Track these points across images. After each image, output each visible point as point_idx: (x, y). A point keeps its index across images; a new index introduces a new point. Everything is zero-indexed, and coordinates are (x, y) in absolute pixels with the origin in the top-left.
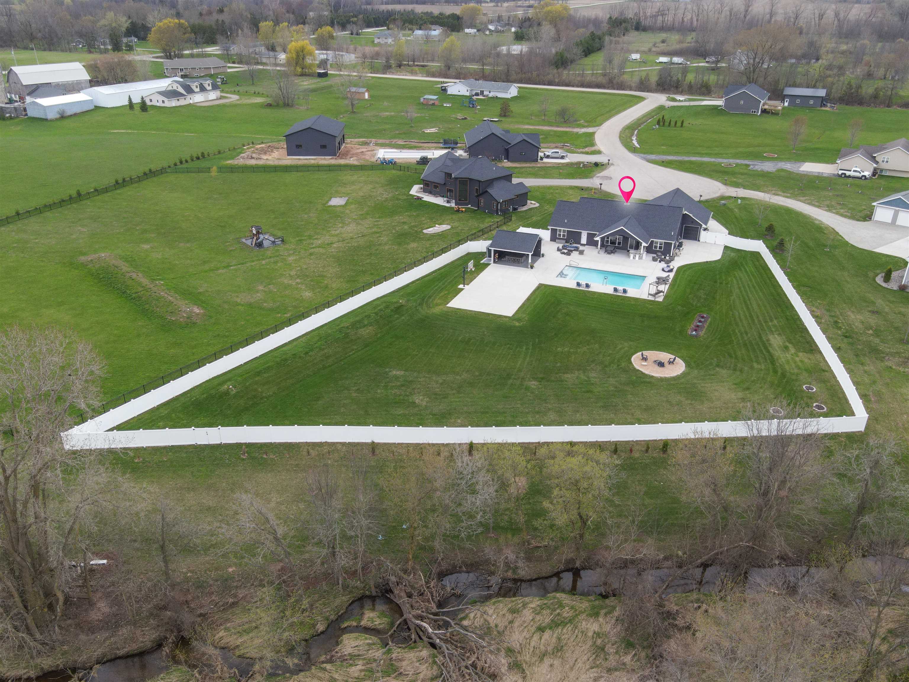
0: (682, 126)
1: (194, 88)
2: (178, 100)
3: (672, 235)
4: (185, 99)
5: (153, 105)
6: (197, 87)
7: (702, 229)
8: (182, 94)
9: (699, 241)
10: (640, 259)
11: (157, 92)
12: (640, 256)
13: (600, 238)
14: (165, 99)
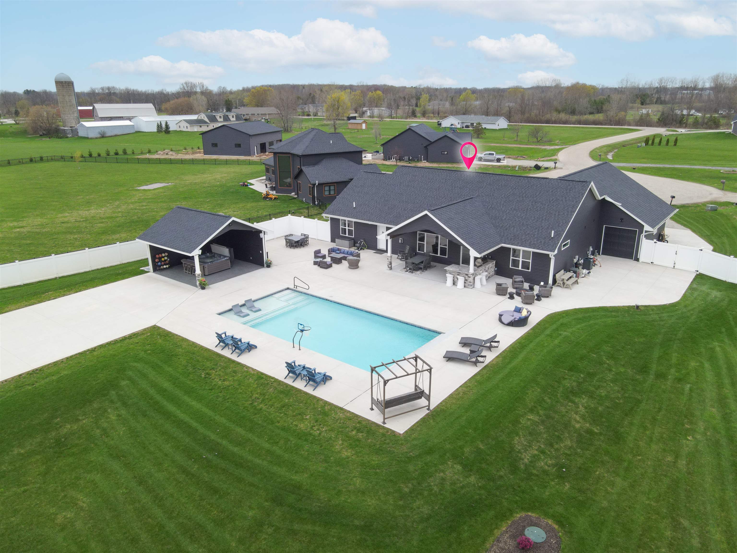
0: (675, 145)
1: (218, 118)
2: (201, 126)
3: (552, 236)
4: (208, 126)
5: (181, 131)
6: (220, 117)
7: (644, 234)
8: (206, 122)
9: (637, 260)
10: (468, 285)
11: (184, 120)
12: (469, 281)
13: (388, 235)
14: (188, 125)
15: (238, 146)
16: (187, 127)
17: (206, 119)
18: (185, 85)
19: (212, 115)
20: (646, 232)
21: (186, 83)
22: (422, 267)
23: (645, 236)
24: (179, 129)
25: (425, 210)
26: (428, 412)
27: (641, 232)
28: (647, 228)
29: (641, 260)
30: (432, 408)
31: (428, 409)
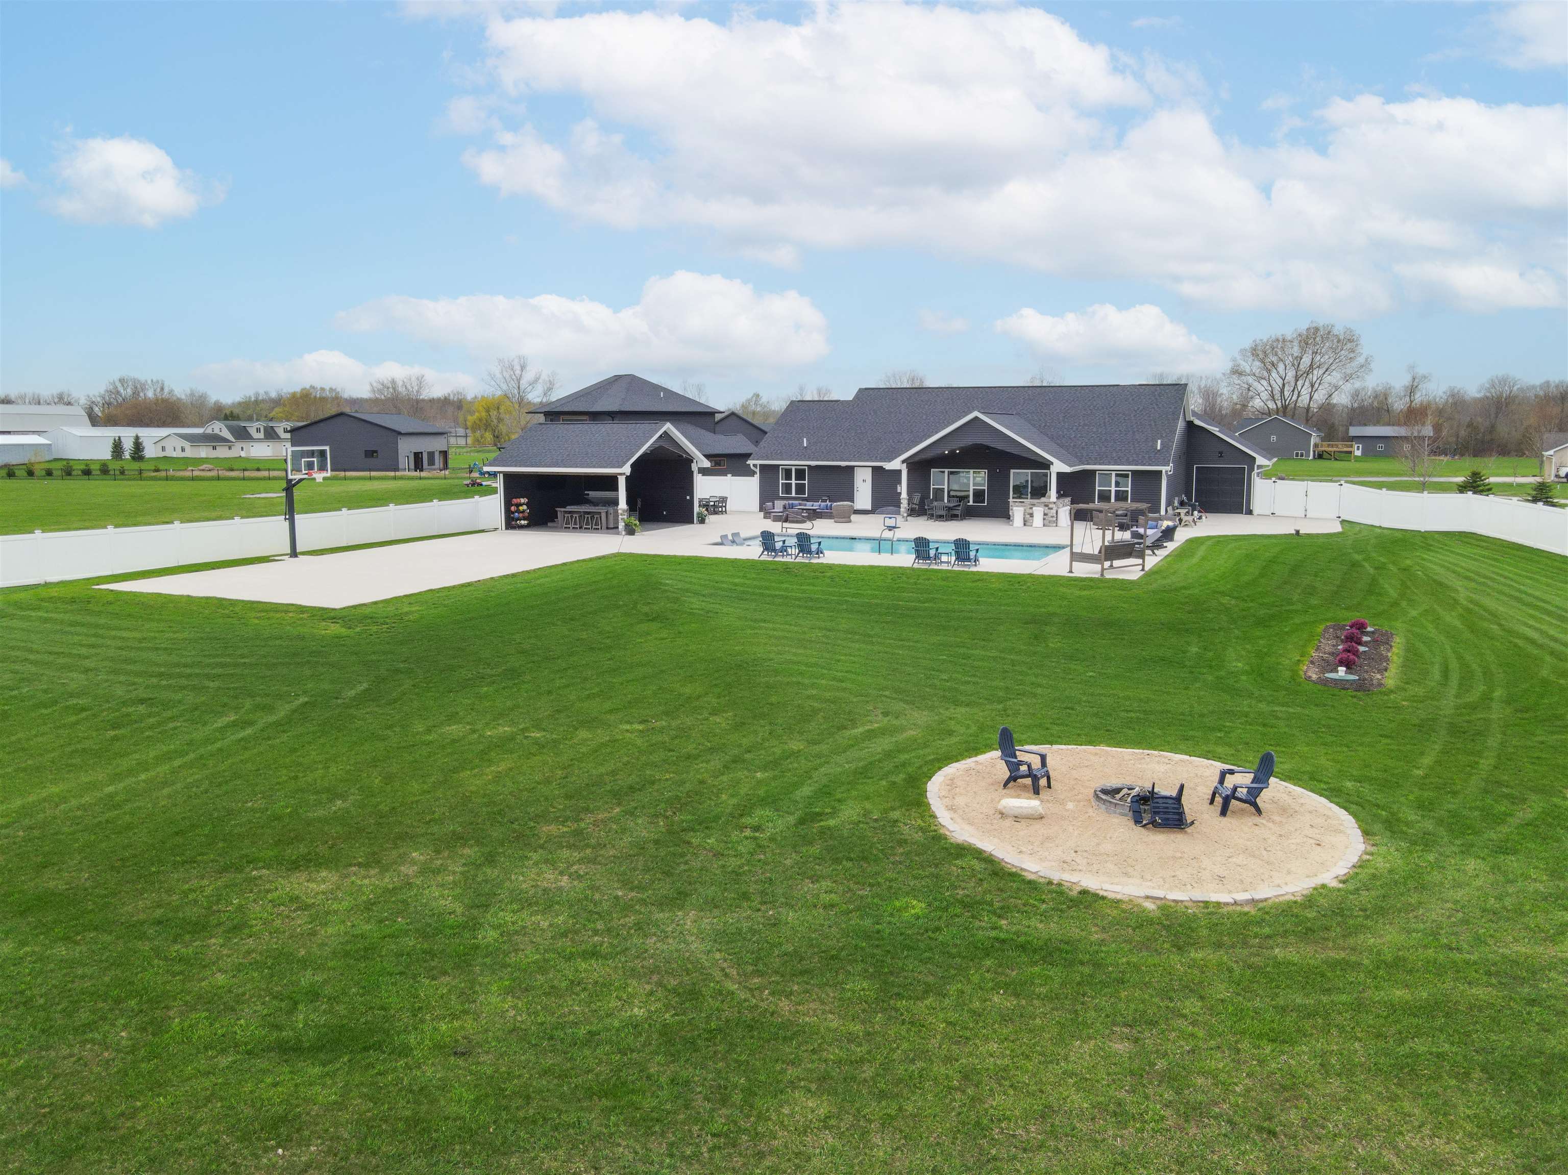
1: (253, 432)
2: (214, 448)
3: (1159, 448)
4: (230, 448)
5: (165, 457)
6: (258, 430)
7: (1256, 471)
8: (225, 440)
9: (1250, 512)
10: (1050, 522)
11: (175, 434)
12: (1050, 515)
13: (903, 462)
14: (187, 445)
15: (370, 454)
16: (183, 450)
17: (226, 434)
18: (119, 385)
19: (239, 427)
20: (1259, 467)
21: (122, 381)
22: (958, 512)
23: (1258, 474)
24: (162, 454)
25: (974, 410)
26: (1143, 573)
27: (1251, 469)
28: (1260, 460)
29: (1255, 512)
30: (1147, 568)
31: (1143, 570)
